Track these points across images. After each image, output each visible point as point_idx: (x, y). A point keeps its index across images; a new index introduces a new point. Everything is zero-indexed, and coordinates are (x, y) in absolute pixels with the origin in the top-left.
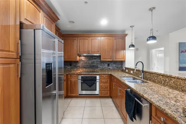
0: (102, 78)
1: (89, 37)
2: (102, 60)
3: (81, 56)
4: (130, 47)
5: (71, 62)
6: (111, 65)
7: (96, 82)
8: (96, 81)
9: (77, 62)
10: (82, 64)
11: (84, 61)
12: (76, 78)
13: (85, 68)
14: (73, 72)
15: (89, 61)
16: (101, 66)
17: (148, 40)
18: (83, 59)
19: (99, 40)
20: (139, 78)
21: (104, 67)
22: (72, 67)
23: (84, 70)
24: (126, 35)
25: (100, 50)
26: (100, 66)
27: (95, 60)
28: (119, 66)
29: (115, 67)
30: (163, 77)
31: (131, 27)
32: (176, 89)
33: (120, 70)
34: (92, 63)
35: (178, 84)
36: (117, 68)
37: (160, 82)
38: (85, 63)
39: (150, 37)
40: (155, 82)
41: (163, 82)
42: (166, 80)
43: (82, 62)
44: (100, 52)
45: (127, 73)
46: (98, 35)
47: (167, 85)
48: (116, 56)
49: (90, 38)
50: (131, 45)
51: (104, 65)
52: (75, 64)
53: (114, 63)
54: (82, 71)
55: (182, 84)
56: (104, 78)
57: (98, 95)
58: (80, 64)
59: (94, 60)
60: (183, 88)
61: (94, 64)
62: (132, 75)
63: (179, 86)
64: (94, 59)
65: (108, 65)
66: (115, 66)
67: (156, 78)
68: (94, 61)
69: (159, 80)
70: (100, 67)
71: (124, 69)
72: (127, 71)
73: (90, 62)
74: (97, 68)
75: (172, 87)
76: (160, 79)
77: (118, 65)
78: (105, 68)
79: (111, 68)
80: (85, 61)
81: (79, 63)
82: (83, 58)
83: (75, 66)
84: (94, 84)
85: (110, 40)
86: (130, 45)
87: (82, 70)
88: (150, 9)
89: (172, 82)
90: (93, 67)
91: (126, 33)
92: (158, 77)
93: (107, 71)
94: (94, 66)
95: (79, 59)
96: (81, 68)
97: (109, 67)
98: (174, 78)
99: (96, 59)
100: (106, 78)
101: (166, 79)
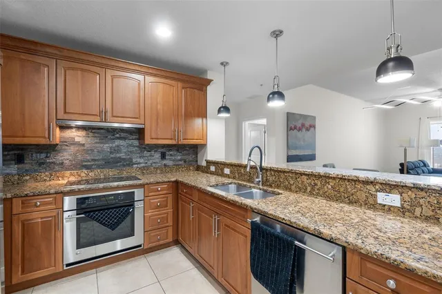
0: (150, 194)
1: (106, 67)
2: (148, 141)
3: (69, 127)
4: (219, 111)
5: (22, 149)
6: (171, 155)
7: (133, 211)
8: (132, 205)
9: (51, 148)
10: (75, 155)
11: (83, 145)
12: (54, 207)
13: (87, 167)
14: (31, 186)
15: (102, 145)
16: (142, 161)
17: (269, 99)
18: (77, 139)
19: (139, 84)
20: (252, 185)
21: (151, 161)
22: (27, 166)
23: (83, 175)
24: (209, 82)
25: (142, 113)
26: (139, 160)
27: (122, 142)
28: (191, 159)
29: (180, 160)
30: (310, 178)
31: (222, 64)
32: (338, 199)
33: (191, 168)
34: (111, 153)
35: (342, 190)
36: (185, 162)
37: (301, 190)
38: (86, 151)
39: (274, 93)
40: (290, 190)
41: (309, 189)
42: (316, 184)
43: (72, 149)
44: (142, 118)
45: (212, 173)
46: (137, 68)
47: (318, 194)
48: (185, 132)
49: (110, 73)
50: (222, 107)
51: (150, 156)
52: (43, 156)
53: (178, 150)
54: (73, 179)
55: (350, 189)
56: (157, 193)
57: (140, 246)
58: (66, 156)
59: (117, 142)
60: (351, 198)
61: (118, 155)
62: (229, 178)
63: (343, 194)
64: (118, 138)
65: (163, 156)
66: (179, 158)
67: (292, 182)
68: (118, 146)
69: (300, 185)
70: (139, 163)
71: (204, 164)
72: (213, 168)
73: (106, 147)
74: (129, 165)
75: (329, 198)
76: (303, 182)
77: (186, 155)
78: (154, 165)
79: (170, 163)
80: (87, 146)
81: (59, 152)
82: (77, 136)
83: (41, 164)
84: (127, 216)
85: (172, 87)
86: (220, 108)
87: (71, 175)
88: (274, 32)
89: (330, 187)
90: (118, 162)
91: (209, 77)
92: (298, 179)
93: (159, 171)
94: (119, 160)
95: (61, 138)
96: (67, 169)
97: (165, 162)
98: (334, 178)
99: (125, 139)
100: (165, 192)
101: (316, 181)
